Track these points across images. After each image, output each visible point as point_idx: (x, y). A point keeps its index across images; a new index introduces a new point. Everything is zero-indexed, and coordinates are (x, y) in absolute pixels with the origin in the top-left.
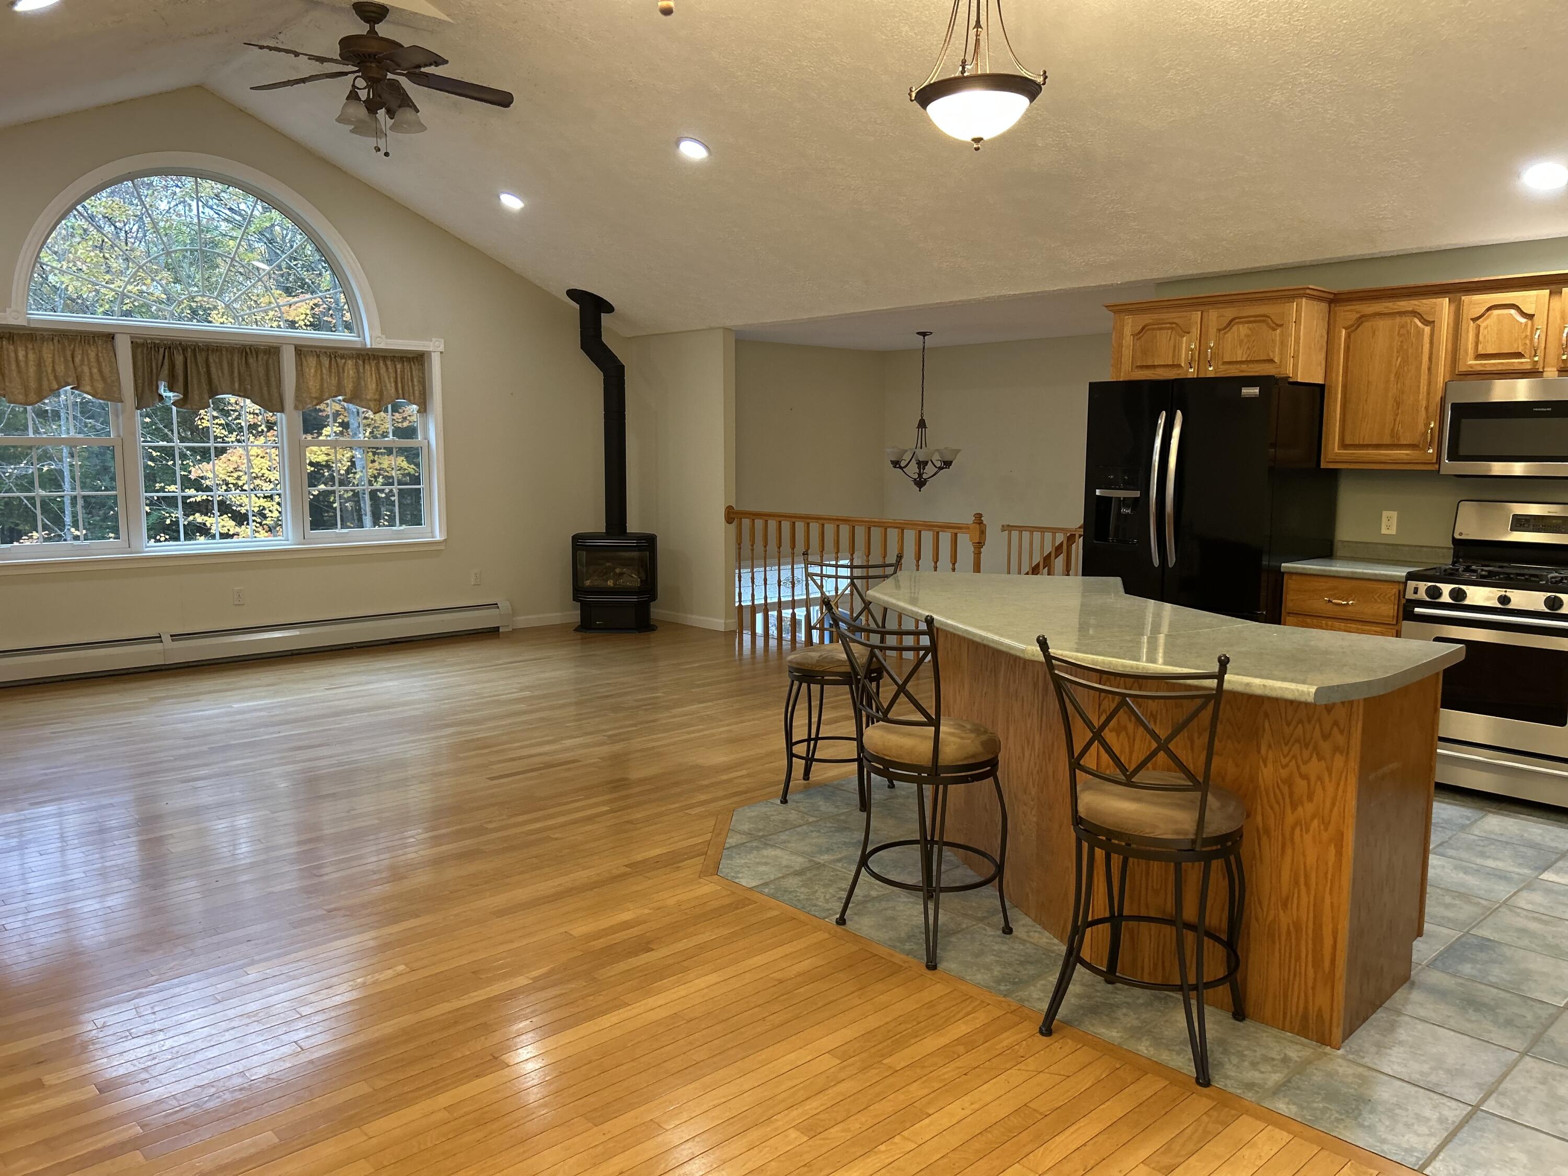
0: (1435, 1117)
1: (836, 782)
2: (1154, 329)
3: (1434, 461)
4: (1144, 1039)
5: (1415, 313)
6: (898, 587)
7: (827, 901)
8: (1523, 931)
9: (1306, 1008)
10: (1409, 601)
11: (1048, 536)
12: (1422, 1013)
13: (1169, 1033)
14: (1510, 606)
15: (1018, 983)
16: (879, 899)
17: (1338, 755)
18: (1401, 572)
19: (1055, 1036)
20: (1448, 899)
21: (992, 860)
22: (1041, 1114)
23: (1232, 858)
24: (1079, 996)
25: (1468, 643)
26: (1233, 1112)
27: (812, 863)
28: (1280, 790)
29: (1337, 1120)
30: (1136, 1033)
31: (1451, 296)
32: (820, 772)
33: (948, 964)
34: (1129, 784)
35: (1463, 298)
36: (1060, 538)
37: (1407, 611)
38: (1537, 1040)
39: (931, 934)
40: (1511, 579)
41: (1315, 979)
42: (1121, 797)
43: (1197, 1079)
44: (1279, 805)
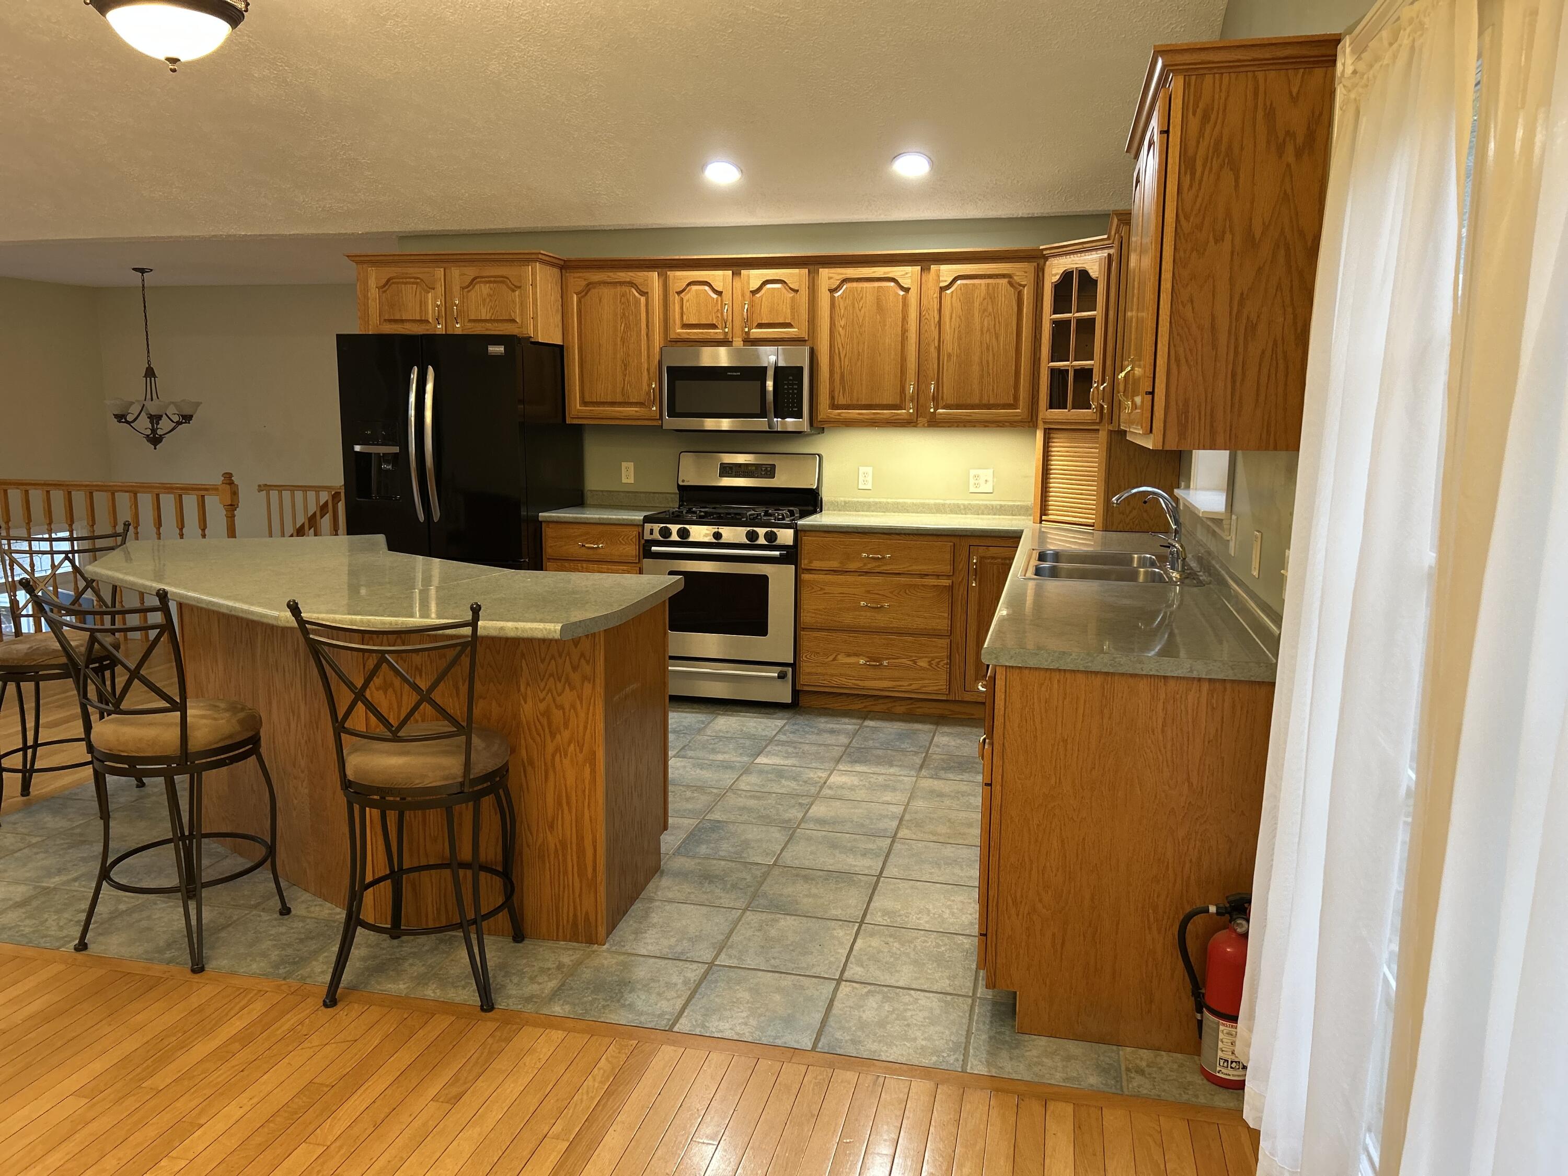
0: (681, 981)
1: (67, 792)
2: (398, 283)
3: (658, 417)
4: (430, 984)
5: (631, 284)
6: (128, 558)
7: (61, 928)
8: (743, 808)
9: (575, 915)
10: (647, 541)
11: (311, 495)
12: (670, 895)
13: (454, 971)
14: (722, 541)
15: (299, 961)
16: (130, 912)
17: (586, 683)
18: (639, 516)
19: (340, 1006)
20: (689, 794)
21: (262, 842)
22: (327, 1086)
23: (501, 791)
24: (364, 959)
25: (686, 574)
26: (515, 1027)
27: (38, 890)
28: (540, 723)
29: (604, 1007)
30: (422, 980)
31: (660, 270)
32: (41, 785)
33: (218, 962)
34: (396, 739)
35: (668, 273)
36: (324, 497)
37: (646, 551)
38: (754, 896)
39: (195, 935)
40: (722, 518)
41: (581, 888)
42: (389, 753)
43: (482, 1006)
44: (540, 736)
